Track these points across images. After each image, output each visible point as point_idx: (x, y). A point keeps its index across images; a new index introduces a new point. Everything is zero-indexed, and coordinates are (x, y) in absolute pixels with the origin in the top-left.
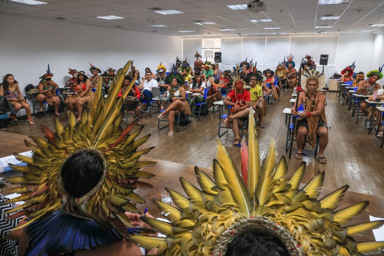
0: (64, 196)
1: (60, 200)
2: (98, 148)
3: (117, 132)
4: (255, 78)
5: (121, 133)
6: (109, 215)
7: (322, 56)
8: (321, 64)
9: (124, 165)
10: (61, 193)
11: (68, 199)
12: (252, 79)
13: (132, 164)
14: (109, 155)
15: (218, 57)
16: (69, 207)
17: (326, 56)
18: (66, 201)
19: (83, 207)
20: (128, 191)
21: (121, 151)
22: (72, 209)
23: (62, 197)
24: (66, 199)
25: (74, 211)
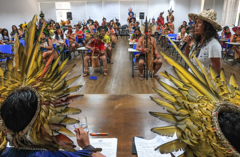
0: (8, 134)
1: (5, 139)
2: (29, 85)
3: (41, 66)
4: (104, 30)
5: (45, 65)
6: (52, 134)
7: (141, 13)
8: (140, 19)
9: (54, 89)
10: (4, 132)
11: (13, 136)
12: (102, 31)
13: (60, 85)
14: (39, 86)
15: (69, 15)
16: (17, 142)
17: (143, 13)
18: (12, 137)
19: (28, 137)
20: (63, 108)
21: (49, 78)
22: (20, 143)
23: (7, 135)
24: (10, 135)
25: (22, 145)
